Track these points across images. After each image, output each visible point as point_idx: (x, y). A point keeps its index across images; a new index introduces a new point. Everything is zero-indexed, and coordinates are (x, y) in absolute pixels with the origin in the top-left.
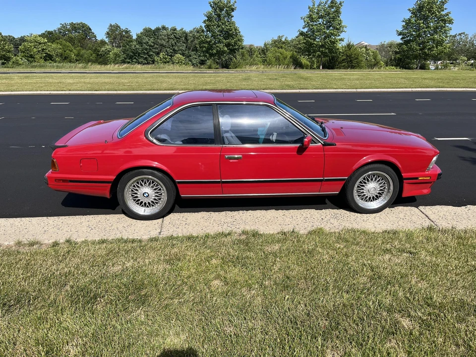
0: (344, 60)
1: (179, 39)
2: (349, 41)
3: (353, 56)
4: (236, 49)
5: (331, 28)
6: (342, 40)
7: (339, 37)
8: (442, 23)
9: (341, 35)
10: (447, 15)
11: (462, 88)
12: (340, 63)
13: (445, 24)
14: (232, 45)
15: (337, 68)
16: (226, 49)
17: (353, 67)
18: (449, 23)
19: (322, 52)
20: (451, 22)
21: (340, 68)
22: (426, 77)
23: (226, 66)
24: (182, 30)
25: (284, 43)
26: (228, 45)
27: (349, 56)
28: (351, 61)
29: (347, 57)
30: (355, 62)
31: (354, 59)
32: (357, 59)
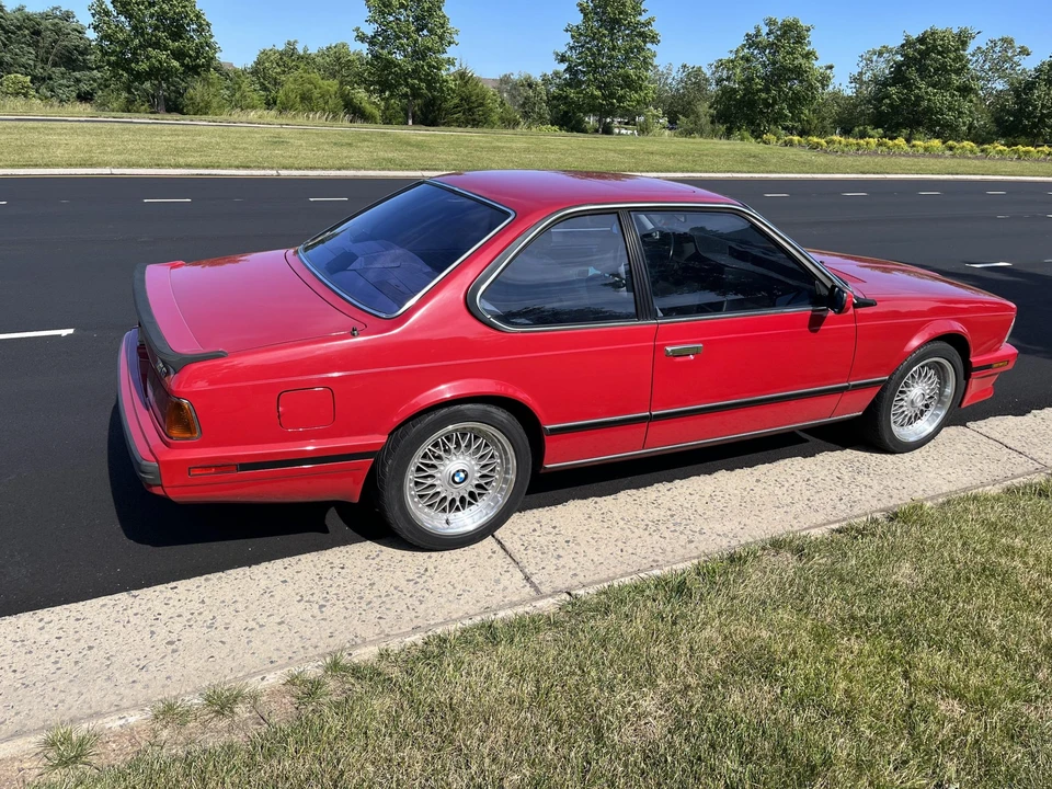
0: (456, 106)
1: (14, 33)
2: (464, 66)
3: (474, 98)
4: (199, 66)
5: (425, 32)
6: (450, 62)
7: (445, 56)
8: (639, 41)
9: (447, 49)
10: (649, 24)
11: (725, 172)
12: (448, 112)
13: (645, 42)
14: (190, 56)
15: (443, 124)
16: (176, 64)
17: (475, 123)
18: (653, 42)
19: (412, 87)
20: (654, 39)
21: (448, 124)
22: (650, 150)
23: (174, 106)
24: (20, 9)
25: (300, 58)
26: (179, 55)
27: (466, 99)
28: (470, 110)
29: (461, 100)
30: (479, 112)
31: (475, 105)
32: (482, 105)
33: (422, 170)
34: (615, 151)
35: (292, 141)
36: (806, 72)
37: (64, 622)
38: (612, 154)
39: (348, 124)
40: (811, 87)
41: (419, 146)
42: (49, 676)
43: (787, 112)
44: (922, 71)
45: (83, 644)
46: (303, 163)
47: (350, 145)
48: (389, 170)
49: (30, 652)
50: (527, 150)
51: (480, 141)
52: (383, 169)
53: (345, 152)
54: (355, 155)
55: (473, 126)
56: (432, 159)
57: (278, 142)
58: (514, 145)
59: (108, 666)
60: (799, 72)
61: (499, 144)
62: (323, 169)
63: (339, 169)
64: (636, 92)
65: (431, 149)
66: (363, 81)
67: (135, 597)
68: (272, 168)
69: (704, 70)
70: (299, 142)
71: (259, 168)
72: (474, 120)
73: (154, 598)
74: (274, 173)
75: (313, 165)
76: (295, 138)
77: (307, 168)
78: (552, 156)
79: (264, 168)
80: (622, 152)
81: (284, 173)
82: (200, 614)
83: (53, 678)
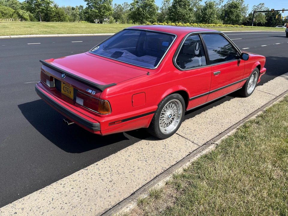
0: (55, 16)
2: (55, 3)
3: (60, 13)
12: (52, 17)
15: (51, 21)
17: (62, 21)
21: (53, 21)
27: (58, 13)
28: (59, 16)
29: (56, 13)
30: (62, 17)
31: (61, 15)
32: (63, 15)
33: (58, 34)
34: (111, 27)
35: (10, 27)
36: (153, 6)
37: (70, 183)
38: (111, 28)
39: (20, 22)
40: (154, 9)
41: (52, 27)
42: (80, 201)
43: (148, 16)
44: (180, 5)
45: (82, 189)
46: (18, 33)
47: (30, 27)
48: (47, 34)
49: (67, 196)
50: (86, 28)
51: (71, 25)
52: (45, 34)
53: (29, 29)
54: (33, 30)
55: (61, 22)
56: (59, 31)
57: (5, 27)
58: (82, 26)
59: (97, 193)
60: (151, 6)
61: (77, 26)
62: (25, 35)
63: (30, 35)
64: (109, 11)
65: (57, 28)
66: (22, 8)
67: (87, 170)
68: (8, 35)
69: (121, 5)
70: (13, 27)
71: (3, 35)
72: (61, 20)
73: (93, 169)
74: (9, 37)
75: (21, 33)
76: (10, 26)
77: (19, 35)
78: (94, 29)
79: (5, 35)
80: (113, 28)
81: (12, 37)
82: (112, 171)
83: (82, 202)
